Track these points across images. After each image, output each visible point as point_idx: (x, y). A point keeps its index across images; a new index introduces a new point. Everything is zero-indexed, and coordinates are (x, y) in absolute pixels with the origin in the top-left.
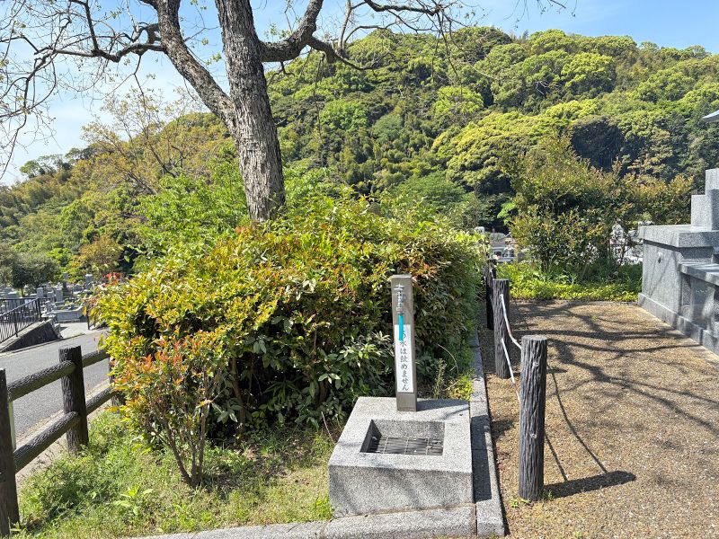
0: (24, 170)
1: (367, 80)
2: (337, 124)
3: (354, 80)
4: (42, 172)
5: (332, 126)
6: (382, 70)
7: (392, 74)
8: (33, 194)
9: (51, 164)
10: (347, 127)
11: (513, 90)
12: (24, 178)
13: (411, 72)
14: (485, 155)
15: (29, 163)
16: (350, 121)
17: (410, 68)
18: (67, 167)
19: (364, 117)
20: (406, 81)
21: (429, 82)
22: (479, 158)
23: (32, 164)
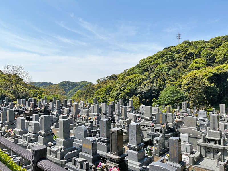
0: (97, 81)
1: (174, 58)
2: (160, 71)
3: (169, 58)
4: (101, 82)
5: (158, 72)
6: (180, 54)
7: (182, 55)
8: (97, 87)
9: (103, 79)
10: (162, 72)
11: (220, 58)
12: (97, 83)
13: (187, 55)
14: (189, 81)
15: (98, 79)
16: (163, 70)
17: (187, 53)
18: (106, 80)
19: (167, 69)
20: (186, 57)
21: (193, 57)
22: (188, 82)
23: (99, 80)
